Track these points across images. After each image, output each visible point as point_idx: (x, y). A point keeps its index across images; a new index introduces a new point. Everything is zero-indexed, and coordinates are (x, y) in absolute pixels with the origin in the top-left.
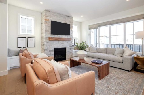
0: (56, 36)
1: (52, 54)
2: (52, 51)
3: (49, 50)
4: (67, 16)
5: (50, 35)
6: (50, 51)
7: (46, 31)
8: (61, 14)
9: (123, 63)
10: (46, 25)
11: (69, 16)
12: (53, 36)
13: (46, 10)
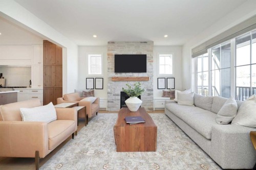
0: (124, 75)
1: (118, 100)
2: (118, 95)
3: (113, 93)
4: (141, 42)
5: (114, 75)
6: (114, 95)
7: (109, 69)
8: (131, 42)
9: (210, 140)
10: (109, 61)
11: (145, 42)
12: (119, 75)
13: (109, 42)
